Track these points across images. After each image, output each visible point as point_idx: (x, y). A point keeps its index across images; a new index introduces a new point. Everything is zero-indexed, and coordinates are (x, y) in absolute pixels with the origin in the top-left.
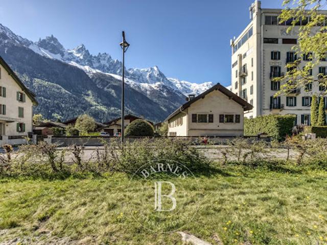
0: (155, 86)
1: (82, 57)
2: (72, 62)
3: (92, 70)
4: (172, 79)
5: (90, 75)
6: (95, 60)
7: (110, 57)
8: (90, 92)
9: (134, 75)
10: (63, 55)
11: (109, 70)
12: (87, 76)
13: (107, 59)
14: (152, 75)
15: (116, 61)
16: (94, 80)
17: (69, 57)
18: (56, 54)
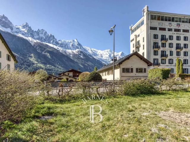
0: (75, 51)
1: (26, 31)
2: (19, 34)
3: (34, 40)
4: (86, 47)
5: (32, 44)
6: (35, 34)
7: (46, 32)
8: (32, 55)
9: (61, 44)
10: (12, 29)
11: (45, 40)
12: (30, 44)
13: (44, 33)
14: (74, 45)
15: (50, 34)
16: (35, 47)
17: (17, 30)
18: (6, 28)
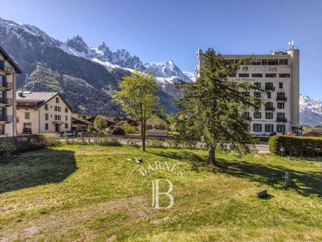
0: (170, 80)
1: (103, 54)
2: (94, 59)
3: (112, 65)
4: (187, 73)
5: (110, 71)
6: (114, 56)
7: (128, 53)
8: (110, 86)
9: (151, 68)
10: (87, 53)
11: (126, 65)
12: (107, 71)
13: (125, 54)
14: (168, 69)
15: (133, 56)
16: (113, 75)
17: (92, 54)
18: (81, 51)
